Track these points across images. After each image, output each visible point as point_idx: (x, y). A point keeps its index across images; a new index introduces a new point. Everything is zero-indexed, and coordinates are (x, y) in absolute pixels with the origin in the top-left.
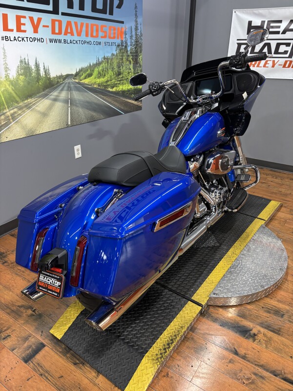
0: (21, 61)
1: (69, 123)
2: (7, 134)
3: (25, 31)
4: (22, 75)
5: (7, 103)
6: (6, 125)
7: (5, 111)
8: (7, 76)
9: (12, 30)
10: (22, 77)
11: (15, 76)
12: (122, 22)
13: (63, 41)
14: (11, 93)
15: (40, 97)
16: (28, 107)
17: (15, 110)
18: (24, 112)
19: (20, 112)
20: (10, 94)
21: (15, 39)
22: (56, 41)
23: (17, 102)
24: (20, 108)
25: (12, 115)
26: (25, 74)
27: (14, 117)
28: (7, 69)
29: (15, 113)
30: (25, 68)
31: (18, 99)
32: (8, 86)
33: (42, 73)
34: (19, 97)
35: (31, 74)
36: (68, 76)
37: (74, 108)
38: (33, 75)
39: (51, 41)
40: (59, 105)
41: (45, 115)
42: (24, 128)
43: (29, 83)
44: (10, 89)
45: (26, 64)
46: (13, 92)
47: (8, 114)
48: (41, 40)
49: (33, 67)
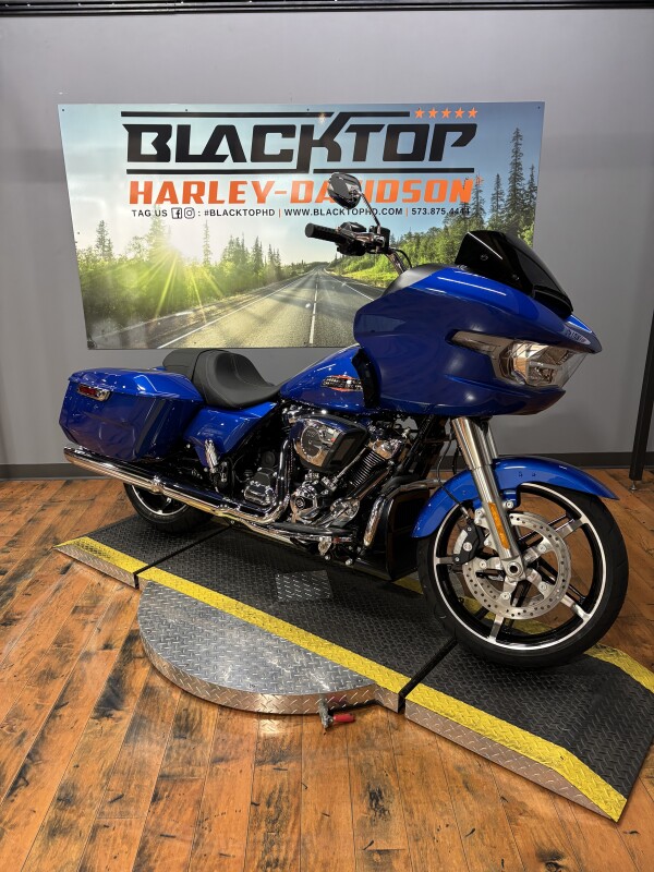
0: (231, 243)
1: (311, 341)
2: (196, 338)
3: (243, 202)
4: (230, 260)
5: (202, 297)
6: (196, 326)
7: (197, 307)
8: (206, 262)
9: (222, 202)
10: (229, 265)
11: (219, 261)
12: (471, 170)
13: (312, 212)
14: (209, 284)
15: (256, 293)
16: (235, 305)
17: (214, 307)
18: (227, 312)
19: (220, 311)
20: (208, 286)
21: (225, 213)
22: (297, 212)
23: (218, 298)
24: (222, 306)
25: (207, 314)
26: (235, 260)
27: (209, 317)
28: (207, 252)
29: (213, 311)
30: (237, 252)
31: (219, 293)
32: (206, 275)
33: (266, 259)
34: (222, 291)
35: (245, 260)
36: (316, 265)
37: (325, 318)
38: (250, 261)
39: (288, 212)
40: (291, 311)
41: (263, 321)
42: (223, 334)
43: (240, 272)
44: (209, 278)
45: (238, 245)
46: (212, 283)
47: (202, 311)
48: (270, 212)
49: (250, 251)
